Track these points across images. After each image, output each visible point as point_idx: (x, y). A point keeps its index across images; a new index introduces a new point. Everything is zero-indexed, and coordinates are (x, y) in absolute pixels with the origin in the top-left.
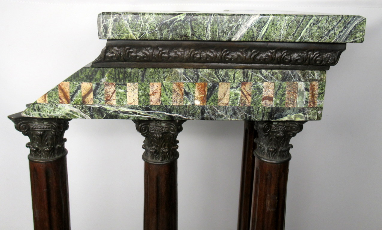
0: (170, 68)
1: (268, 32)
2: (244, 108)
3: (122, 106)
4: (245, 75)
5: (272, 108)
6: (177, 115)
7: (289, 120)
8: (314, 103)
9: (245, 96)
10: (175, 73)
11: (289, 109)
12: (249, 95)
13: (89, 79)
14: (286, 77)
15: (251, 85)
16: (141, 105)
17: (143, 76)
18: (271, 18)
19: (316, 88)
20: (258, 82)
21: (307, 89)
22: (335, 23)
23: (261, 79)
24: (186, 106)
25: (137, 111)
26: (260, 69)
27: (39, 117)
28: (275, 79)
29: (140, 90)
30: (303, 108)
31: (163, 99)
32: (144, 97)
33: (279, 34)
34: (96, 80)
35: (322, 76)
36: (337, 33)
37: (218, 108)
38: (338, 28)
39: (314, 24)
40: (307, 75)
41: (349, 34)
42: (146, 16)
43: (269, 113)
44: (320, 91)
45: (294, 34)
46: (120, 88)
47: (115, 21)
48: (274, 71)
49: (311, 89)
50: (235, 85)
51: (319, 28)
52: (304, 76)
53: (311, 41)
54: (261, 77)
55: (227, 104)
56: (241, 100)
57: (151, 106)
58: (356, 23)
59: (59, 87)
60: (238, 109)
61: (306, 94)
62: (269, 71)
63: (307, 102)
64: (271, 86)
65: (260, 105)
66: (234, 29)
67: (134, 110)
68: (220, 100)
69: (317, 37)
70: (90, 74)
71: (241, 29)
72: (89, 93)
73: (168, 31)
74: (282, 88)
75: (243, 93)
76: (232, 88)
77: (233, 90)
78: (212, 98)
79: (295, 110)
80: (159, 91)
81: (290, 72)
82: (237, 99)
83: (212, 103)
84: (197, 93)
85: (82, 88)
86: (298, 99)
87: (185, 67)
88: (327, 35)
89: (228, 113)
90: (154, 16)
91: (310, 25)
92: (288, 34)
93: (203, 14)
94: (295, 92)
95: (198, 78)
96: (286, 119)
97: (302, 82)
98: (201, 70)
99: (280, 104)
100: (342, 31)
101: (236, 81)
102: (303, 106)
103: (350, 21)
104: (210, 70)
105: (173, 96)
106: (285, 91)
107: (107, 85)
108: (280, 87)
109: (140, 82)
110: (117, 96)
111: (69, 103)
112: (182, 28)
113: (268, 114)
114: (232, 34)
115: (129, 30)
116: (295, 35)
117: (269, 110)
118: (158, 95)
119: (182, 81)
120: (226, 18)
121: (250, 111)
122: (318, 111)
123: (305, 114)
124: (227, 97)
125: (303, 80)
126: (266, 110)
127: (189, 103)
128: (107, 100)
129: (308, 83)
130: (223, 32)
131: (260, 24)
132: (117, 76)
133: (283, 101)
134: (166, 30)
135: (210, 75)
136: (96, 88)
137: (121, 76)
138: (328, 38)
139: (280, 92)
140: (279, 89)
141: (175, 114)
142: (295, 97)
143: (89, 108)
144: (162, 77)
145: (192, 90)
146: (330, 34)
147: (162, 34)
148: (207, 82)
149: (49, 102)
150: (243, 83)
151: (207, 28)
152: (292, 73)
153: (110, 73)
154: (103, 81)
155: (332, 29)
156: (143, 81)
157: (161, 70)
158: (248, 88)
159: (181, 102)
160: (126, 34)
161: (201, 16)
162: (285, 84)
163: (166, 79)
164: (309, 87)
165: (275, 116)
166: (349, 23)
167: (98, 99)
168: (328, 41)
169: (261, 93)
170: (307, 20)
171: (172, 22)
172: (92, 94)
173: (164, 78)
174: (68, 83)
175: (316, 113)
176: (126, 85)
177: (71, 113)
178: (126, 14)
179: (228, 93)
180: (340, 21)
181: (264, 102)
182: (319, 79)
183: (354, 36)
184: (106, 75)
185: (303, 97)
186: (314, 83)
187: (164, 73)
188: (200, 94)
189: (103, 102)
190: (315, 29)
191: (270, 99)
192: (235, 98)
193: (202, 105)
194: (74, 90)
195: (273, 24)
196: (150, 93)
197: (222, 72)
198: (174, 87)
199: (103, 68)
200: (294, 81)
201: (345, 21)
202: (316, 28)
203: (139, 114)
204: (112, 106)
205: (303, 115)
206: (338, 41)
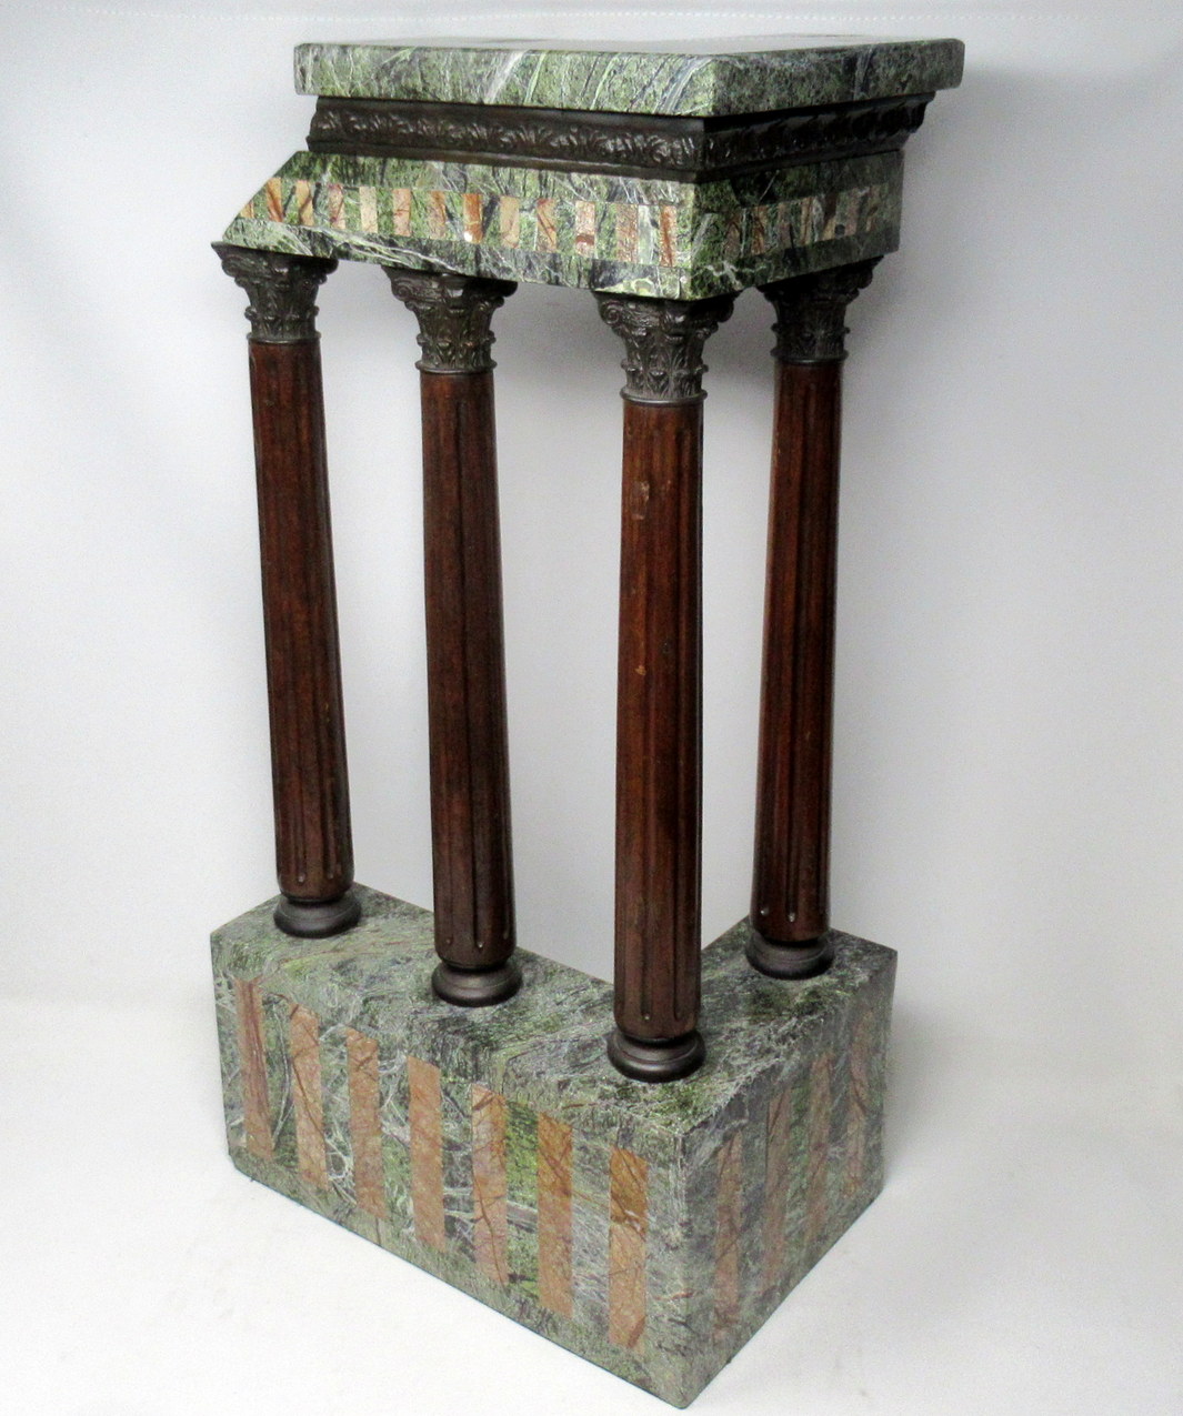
0: (423, 160)
1: (540, 87)
2: (543, 257)
3: (355, 233)
4: (543, 183)
5: (594, 261)
6: (438, 260)
7: (626, 291)
8: (670, 256)
9: (545, 229)
10: (430, 170)
11: (625, 265)
12: (552, 227)
13: (306, 173)
14: (615, 194)
15: (554, 205)
16: (381, 234)
17: (382, 174)
18: (543, 57)
19: (672, 221)
20: (566, 199)
21: (654, 223)
22: (654, 72)
23: (570, 194)
24: (451, 243)
25: (376, 246)
26: (568, 170)
27: (244, 245)
28: (595, 194)
29: (378, 201)
30: (650, 267)
31: (415, 226)
32: (385, 218)
33: (558, 92)
34: (315, 178)
35: (683, 195)
36: (660, 93)
37: (501, 252)
38: (659, 81)
39: (615, 72)
40: (653, 191)
41: (682, 95)
42: (358, 52)
43: (589, 272)
44: (682, 230)
45: (584, 93)
46: (349, 196)
47: (316, 59)
48: (593, 177)
49: (662, 221)
50: (527, 204)
51: (625, 80)
52: (647, 190)
53: (615, 109)
54: (571, 188)
55: (516, 245)
56: (539, 237)
57: (397, 238)
58: (693, 70)
59: (266, 190)
60: (535, 257)
61: (653, 232)
62: (584, 176)
63: (656, 253)
64: (590, 210)
65: (572, 251)
66: (485, 79)
67: (372, 244)
68: (504, 235)
69: (625, 100)
70: (307, 164)
71: (496, 80)
72: (307, 202)
73: (389, 82)
74: (609, 217)
75: (542, 223)
76: (522, 210)
77: (524, 214)
78: (490, 229)
79: (636, 270)
80: (407, 208)
81: (620, 180)
82: (532, 234)
83: (491, 241)
84: (467, 217)
85: (297, 191)
86: (640, 247)
87: (446, 159)
88: (642, 95)
89: (519, 265)
90: (368, 51)
91: (609, 74)
92: (574, 92)
93: (437, 49)
94: (632, 227)
95: (466, 184)
96: (619, 288)
97: (645, 207)
98: (470, 166)
99: (608, 254)
100: (667, 89)
101: (528, 194)
102: (651, 263)
103: (681, 68)
104: (485, 167)
105: (430, 219)
106: (614, 224)
107: (331, 188)
108: (605, 215)
109: (378, 185)
110: (347, 212)
111: (281, 220)
112: (407, 76)
113: (587, 273)
114: (482, 89)
115: (335, 77)
116: (586, 95)
117: (590, 266)
118: (406, 215)
119: (441, 189)
120: (472, 56)
121: (556, 264)
122: (680, 276)
123: (655, 281)
124: (515, 229)
125: (645, 201)
126: (584, 264)
127: (455, 238)
128: (333, 220)
129: (657, 208)
130: (469, 85)
131: (526, 68)
132: (345, 172)
133: (612, 246)
134: (386, 79)
135: (485, 178)
136: (317, 193)
137: (350, 172)
138: (643, 103)
139: (606, 225)
140: (603, 219)
141: (433, 259)
142: (635, 239)
143: (309, 233)
144: (411, 178)
145: (459, 208)
146: (646, 95)
147: (380, 88)
148: (481, 193)
149: (256, 216)
150: (541, 201)
151: (444, 77)
152: (626, 184)
153: (335, 164)
154: (326, 178)
155: (650, 84)
156: (382, 183)
157: (409, 163)
158: (550, 212)
159: (442, 234)
160: (331, 86)
161: (435, 53)
162: (614, 208)
163: (417, 182)
164: (658, 219)
165: (600, 280)
166: (679, 71)
167: (320, 215)
168: (644, 111)
169: (572, 225)
170: (603, 63)
171: (393, 63)
172: (310, 205)
173: (415, 179)
174: (278, 180)
175: (676, 280)
176: (357, 190)
177: (285, 241)
178: (331, 46)
179: (516, 222)
180: (662, 66)
181: (578, 246)
182: (677, 201)
183: (691, 101)
184: (329, 168)
185: (648, 241)
186: (668, 209)
187: (413, 168)
188: (471, 220)
189: (327, 222)
190: (618, 82)
191: (589, 239)
192: (528, 231)
193: (475, 243)
194: (287, 195)
195: (547, 70)
196: (395, 210)
197: (504, 173)
198: (430, 199)
199: (325, 153)
200: (629, 203)
201: (671, 67)
202: (621, 82)
203: (380, 253)
204: (340, 232)
205: (651, 283)
206: (661, 111)
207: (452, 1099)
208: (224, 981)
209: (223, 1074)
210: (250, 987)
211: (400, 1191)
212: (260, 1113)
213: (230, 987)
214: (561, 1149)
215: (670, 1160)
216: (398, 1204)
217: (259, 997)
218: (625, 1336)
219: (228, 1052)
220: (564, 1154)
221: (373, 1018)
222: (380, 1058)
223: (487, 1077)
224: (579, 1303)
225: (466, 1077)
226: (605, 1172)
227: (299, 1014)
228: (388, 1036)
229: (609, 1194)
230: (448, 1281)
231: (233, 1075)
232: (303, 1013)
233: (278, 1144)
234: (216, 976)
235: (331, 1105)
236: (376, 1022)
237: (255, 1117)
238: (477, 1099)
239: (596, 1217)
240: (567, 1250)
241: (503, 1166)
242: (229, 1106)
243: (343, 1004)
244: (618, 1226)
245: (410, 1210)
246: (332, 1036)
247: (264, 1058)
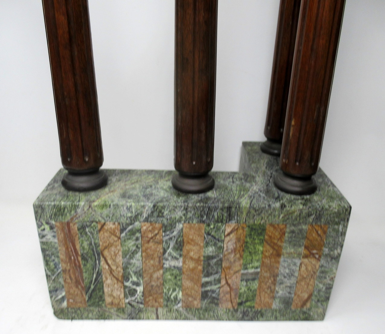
207: (212, 236)
208: (47, 227)
209: (48, 276)
210: (68, 224)
211: (174, 290)
212: (77, 287)
213: (52, 228)
214: (279, 237)
215: (341, 220)
216: (172, 297)
217: (75, 228)
218: (299, 304)
219: (52, 264)
220: (280, 239)
221: (160, 211)
222: (165, 231)
223: (236, 217)
224: (277, 300)
225: (222, 222)
226: (303, 238)
227: (106, 227)
228: (171, 218)
229: (303, 248)
230: (200, 319)
231: (55, 275)
232: (110, 225)
233: (90, 298)
234: (39, 226)
235: (129, 266)
236: (163, 213)
237: (74, 290)
238: (228, 230)
239: (294, 260)
240: (274, 280)
241: (241, 256)
242: (53, 291)
243: (138, 212)
244: (306, 260)
245: (180, 296)
246: (129, 231)
247: (80, 258)
